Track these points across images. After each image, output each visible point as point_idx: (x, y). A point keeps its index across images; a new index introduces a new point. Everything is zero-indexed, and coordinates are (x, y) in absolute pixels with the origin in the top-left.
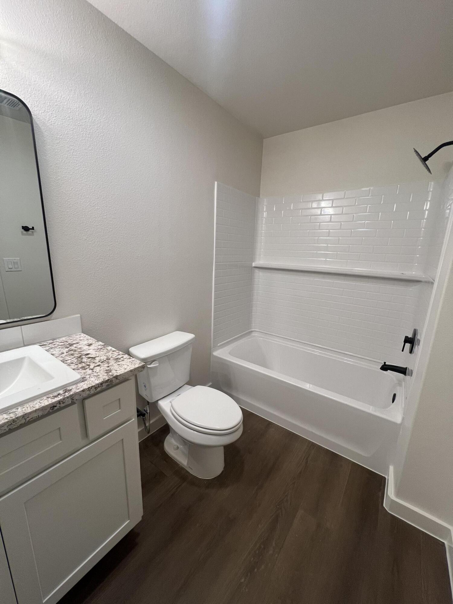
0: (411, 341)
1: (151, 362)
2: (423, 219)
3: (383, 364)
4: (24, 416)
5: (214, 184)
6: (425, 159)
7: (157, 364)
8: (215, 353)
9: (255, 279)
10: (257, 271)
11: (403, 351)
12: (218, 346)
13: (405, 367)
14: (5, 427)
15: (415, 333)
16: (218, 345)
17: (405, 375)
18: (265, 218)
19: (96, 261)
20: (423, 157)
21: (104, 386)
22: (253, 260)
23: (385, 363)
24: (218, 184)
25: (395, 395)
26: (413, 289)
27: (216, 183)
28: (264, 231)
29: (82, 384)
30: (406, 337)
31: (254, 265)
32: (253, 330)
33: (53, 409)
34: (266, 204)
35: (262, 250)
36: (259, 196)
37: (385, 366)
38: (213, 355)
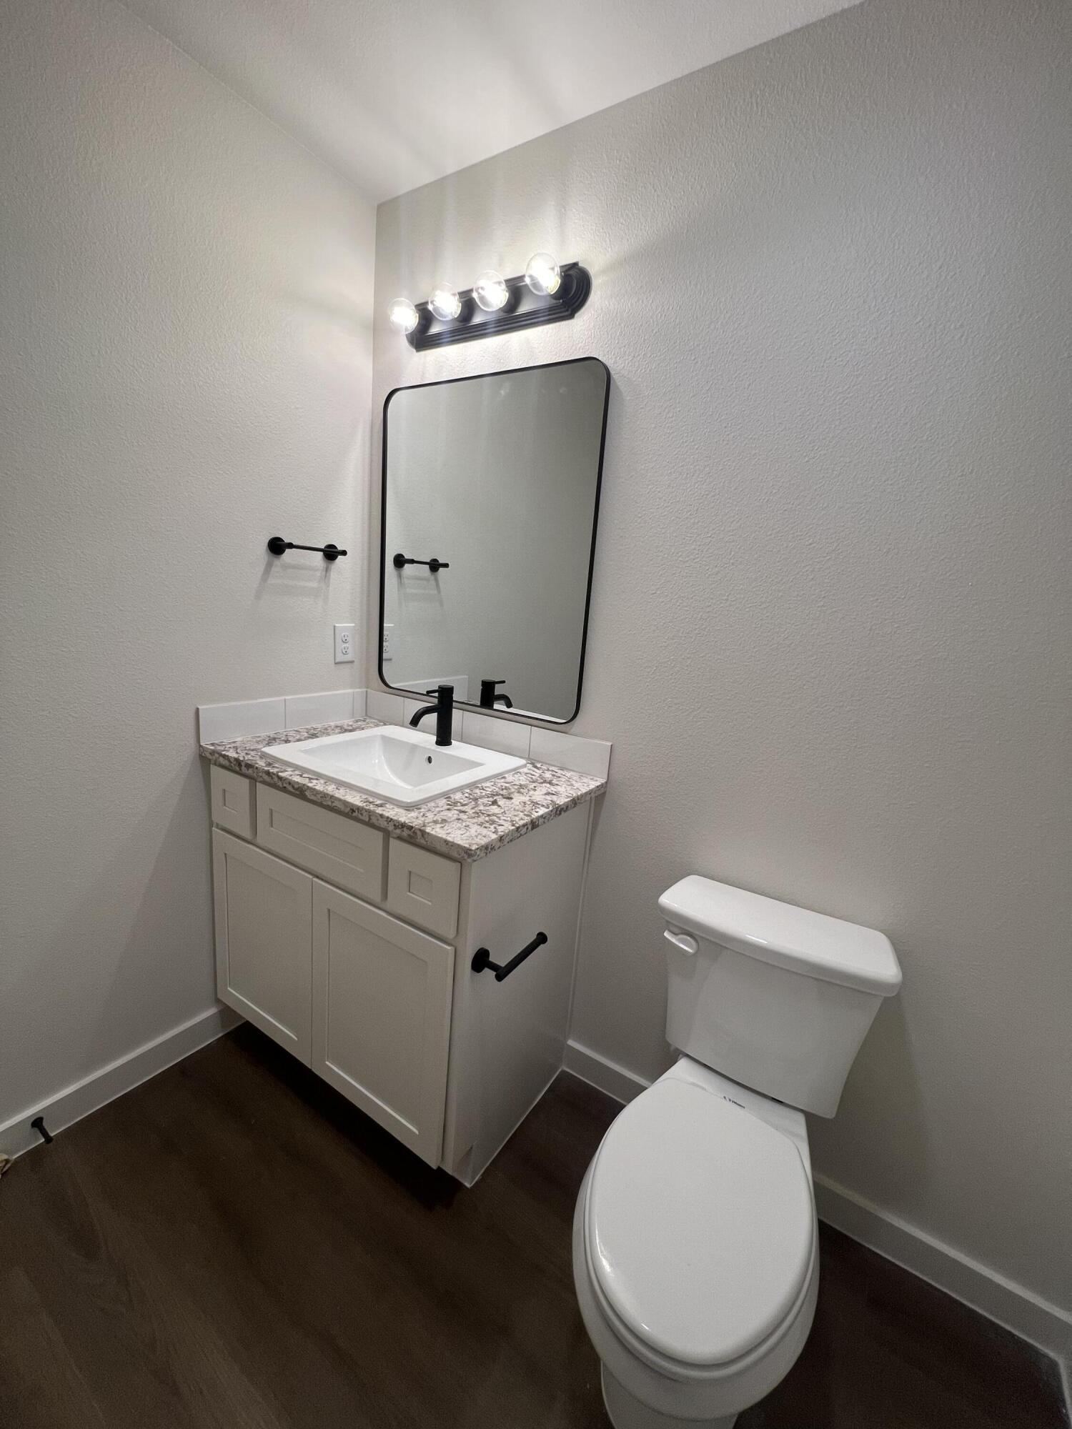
1: (683, 931)
4: (325, 795)
7: (691, 948)
14: (319, 796)
19: (665, 642)
21: (406, 833)
29: (402, 811)
33: (351, 813)
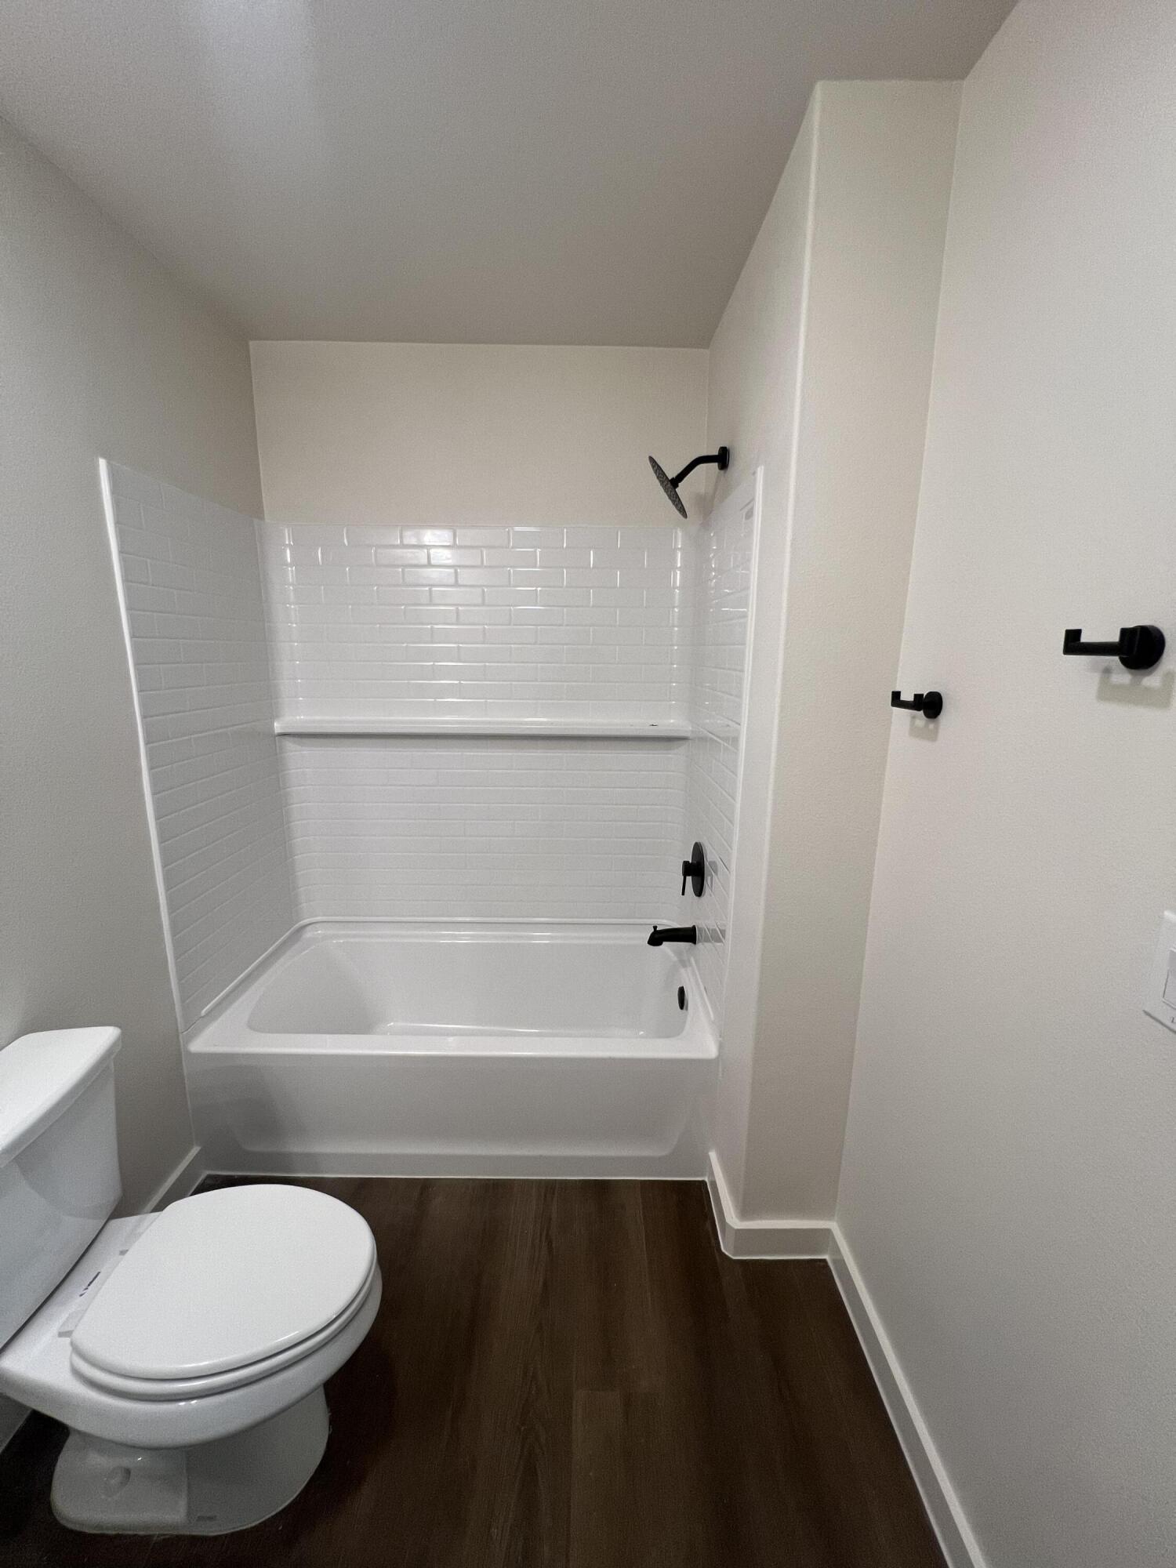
0: (696, 870)
2: (674, 607)
3: (653, 930)
5: (96, 468)
6: (676, 482)
8: (198, 1046)
9: (289, 770)
10: (290, 745)
11: (683, 894)
12: (203, 1017)
13: (691, 926)
15: (698, 850)
16: (203, 1012)
17: (695, 943)
18: (292, 584)
20: (670, 478)
22: (274, 715)
23: (655, 928)
24: (110, 466)
25: (682, 992)
26: (676, 756)
27: (102, 463)
28: (296, 623)
30: (686, 864)
31: (278, 727)
32: (307, 921)
34: (289, 541)
35: (299, 681)
36: (262, 518)
37: (657, 936)
38: (189, 1053)
